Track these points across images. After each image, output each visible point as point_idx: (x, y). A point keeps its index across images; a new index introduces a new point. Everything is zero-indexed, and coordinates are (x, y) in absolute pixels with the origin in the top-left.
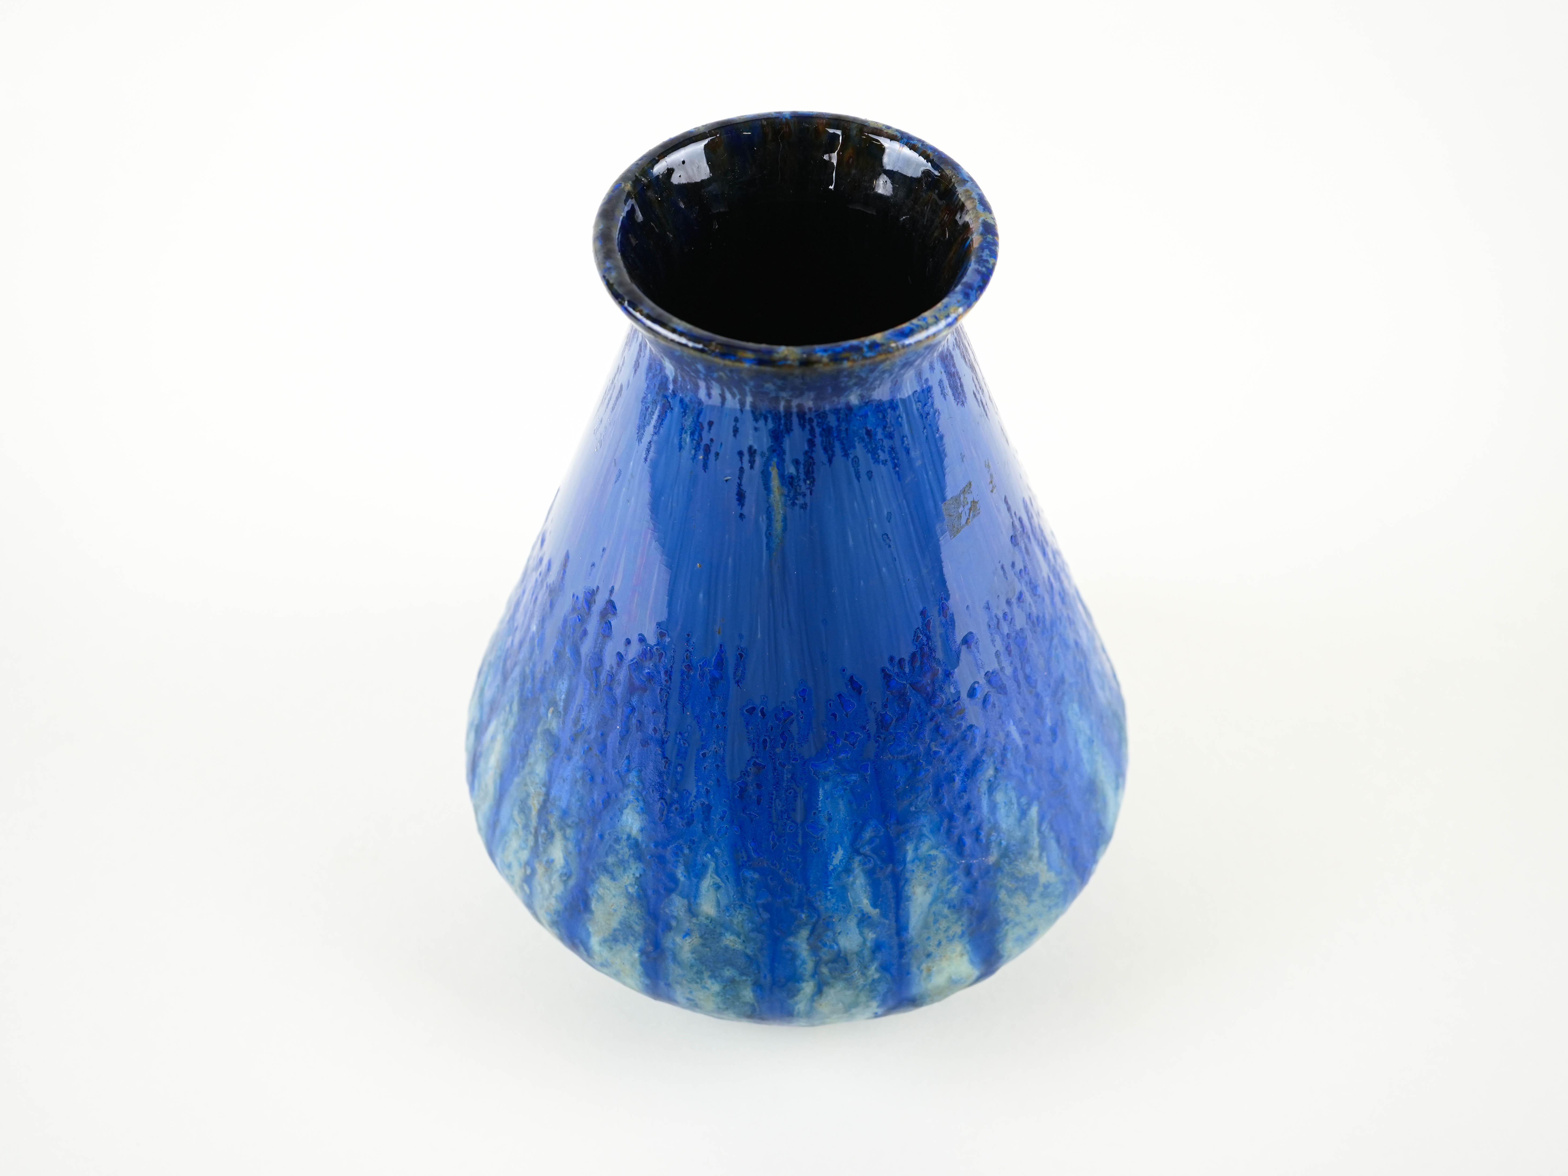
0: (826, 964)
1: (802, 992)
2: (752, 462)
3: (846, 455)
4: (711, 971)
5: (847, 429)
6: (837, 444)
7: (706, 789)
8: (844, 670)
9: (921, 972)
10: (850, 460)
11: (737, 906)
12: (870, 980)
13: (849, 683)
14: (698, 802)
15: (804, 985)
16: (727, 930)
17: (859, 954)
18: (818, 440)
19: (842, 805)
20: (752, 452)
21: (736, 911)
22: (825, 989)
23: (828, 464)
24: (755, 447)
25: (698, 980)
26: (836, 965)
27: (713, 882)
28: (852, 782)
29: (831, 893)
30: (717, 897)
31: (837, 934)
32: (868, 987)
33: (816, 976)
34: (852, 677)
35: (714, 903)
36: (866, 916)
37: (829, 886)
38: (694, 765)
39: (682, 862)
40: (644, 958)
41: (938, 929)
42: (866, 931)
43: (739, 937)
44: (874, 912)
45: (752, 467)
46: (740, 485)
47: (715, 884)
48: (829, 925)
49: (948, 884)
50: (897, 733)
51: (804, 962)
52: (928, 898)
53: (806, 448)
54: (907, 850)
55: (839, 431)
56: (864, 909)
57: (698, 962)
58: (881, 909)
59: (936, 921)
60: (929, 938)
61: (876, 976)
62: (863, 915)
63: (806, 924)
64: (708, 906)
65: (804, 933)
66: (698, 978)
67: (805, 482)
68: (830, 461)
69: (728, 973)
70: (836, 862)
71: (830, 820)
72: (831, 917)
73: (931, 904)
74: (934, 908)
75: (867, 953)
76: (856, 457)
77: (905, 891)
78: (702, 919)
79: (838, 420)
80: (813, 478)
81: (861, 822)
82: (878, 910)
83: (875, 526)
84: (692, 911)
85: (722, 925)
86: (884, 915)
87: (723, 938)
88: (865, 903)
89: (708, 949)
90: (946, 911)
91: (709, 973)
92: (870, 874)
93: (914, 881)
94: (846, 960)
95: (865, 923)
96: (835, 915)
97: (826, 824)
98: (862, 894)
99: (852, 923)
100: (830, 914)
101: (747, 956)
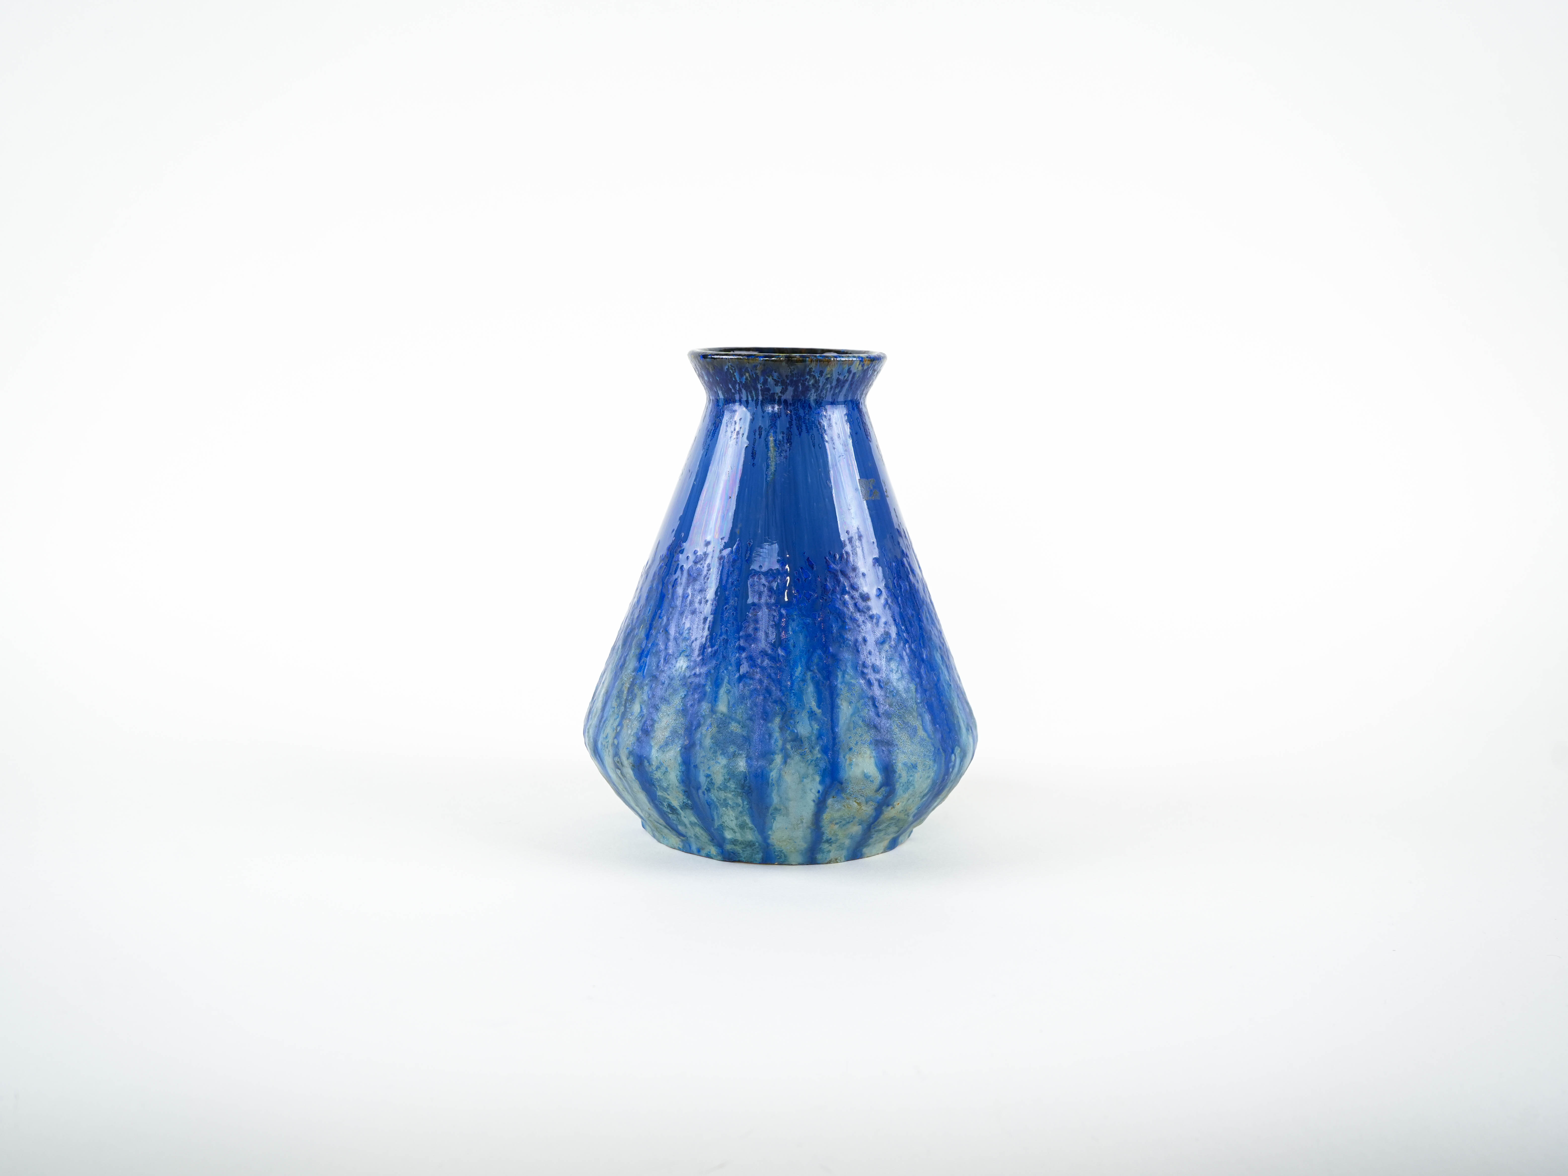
0: (789, 742)
1: (775, 762)
2: (760, 435)
3: (808, 432)
4: (722, 750)
5: (809, 419)
6: (804, 425)
7: (726, 629)
8: (804, 553)
9: (846, 760)
10: (810, 436)
11: (739, 703)
12: (815, 758)
13: (807, 561)
14: (721, 638)
15: (776, 756)
16: (733, 720)
17: (809, 738)
18: (794, 422)
19: (801, 638)
20: (760, 428)
21: (738, 706)
22: (789, 761)
23: (799, 436)
24: (762, 426)
25: (714, 758)
26: (795, 743)
29: (794, 695)
30: (728, 699)
31: (796, 723)
32: (814, 762)
33: (783, 751)
34: (808, 558)
35: (726, 703)
36: (814, 713)
37: (793, 690)
38: (720, 616)
39: (710, 680)
40: (683, 750)
41: (856, 733)
42: (813, 723)
43: (740, 724)
44: (818, 711)
45: (760, 437)
46: (753, 448)
47: (728, 690)
48: (791, 716)
49: (862, 705)
50: (833, 598)
51: (776, 741)
52: (851, 711)
53: (788, 426)
54: (838, 675)
55: (805, 419)
56: (813, 708)
57: (714, 744)
58: (822, 711)
59: (854, 728)
60: (850, 737)
61: (819, 756)
62: (812, 712)
63: (779, 714)
64: (722, 707)
65: (777, 720)
66: (714, 756)
67: (787, 444)
68: (800, 434)
69: (732, 749)
70: (797, 674)
71: (794, 646)
72: (794, 711)
73: (852, 715)
74: (853, 719)
75: (813, 738)
76: (813, 434)
77: (837, 702)
78: (719, 715)
79: (804, 413)
80: (791, 442)
81: (812, 650)
82: (820, 711)
83: (823, 474)
84: (713, 711)
85: (730, 717)
86: (824, 714)
87: (730, 725)
88: (813, 704)
89: (721, 734)
90: (860, 722)
91: (721, 752)
92: (817, 685)
93: (842, 696)
94: (801, 741)
95: (813, 718)
96: (796, 710)
97: (792, 649)
98: (811, 698)
99: (804, 715)
100: (792, 709)
101: (743, 736)
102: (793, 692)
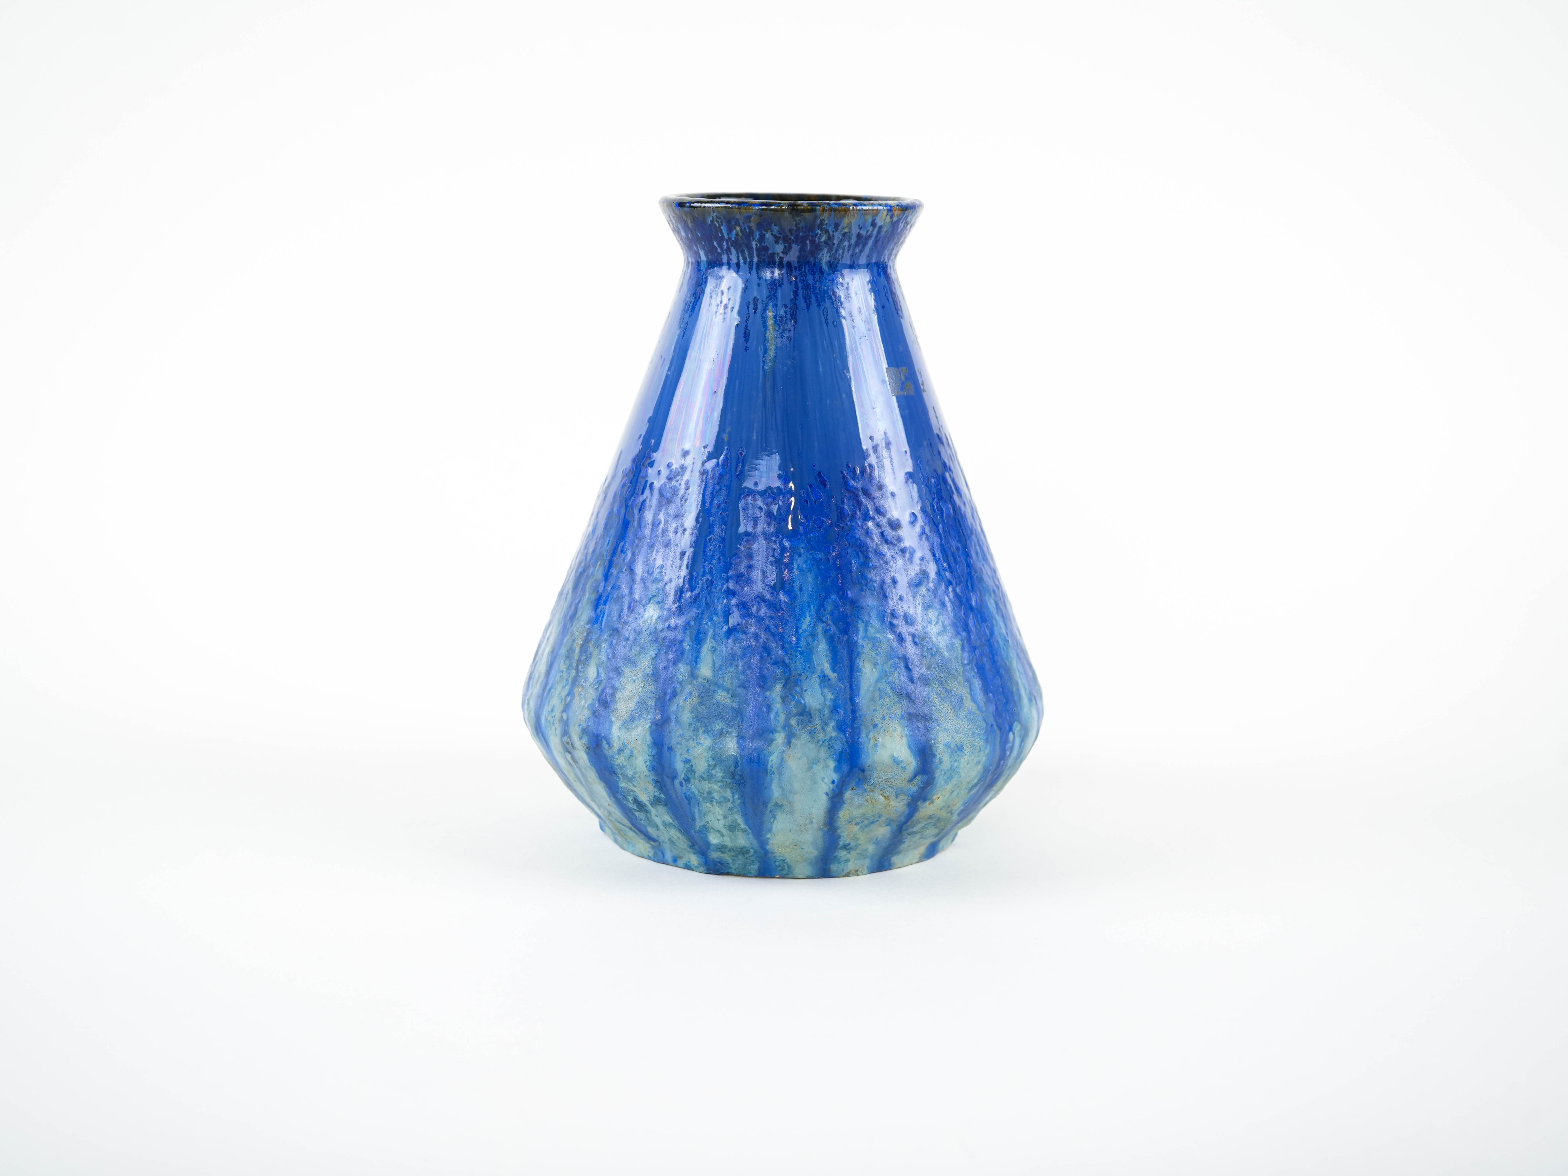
0: (795, 716)
1: (774, 742)
2: (755, 309)
3: (819, 305)
4: (705, 727)
5: (820, 287)
6: (813, 296)
7: (710, 567)
8: (814, 466)
9: (870, 740)
10: (822, 310)
11: (728, 665)
12: (828, 737)
13: (817, 477)
14: (704, 579)
15: (777, 735)
16: (719, 687)
17: (820, 711)
18: (800, 292)
19: (810, 578)
20: (755, 300)
21: (726, 669)
22: (793, 741)
23: (806, 310)
24: (758, 297)
25: (694, 737)
26: (802, 718)
27: (711, 646)
28: (818, 559)
29: (800, 654)
30: (713, 659)
31: (804, 691)
32: (827, 742)
33: (787, 728)
34: (819, 472)
35: (711, 665)
36: (827, 678)
37: (798, 647)
38: (702, 549)
39: (689, 634)
40: (654, 727)
41: (882, 705)
42: (826, 691)
43: (728, 693)
44: (833, 676)
45: (755, 312)
46: (746, 326)
47: (712, 647)
48: (797, 682)
49: (890, 668)
50: (852, 526)
51: (777, 715)
52: (876, 675)
53: (792, 297)
54: (859, 628)
55: (815, 288)
56: (825, 671)
57: (695, 720)
58: (838, 675)
59: (881, 697)
60: (875, 710)
61: (834, 734)
62: (824, 676)
63: (780, 679)
64: (705, 670)
65: (779, 687)
66: (694, 735)
67: (791, 321)
68: (808, 308)
69: (718, 726)
70: (804, 626)
71: (801, 590)
72: (800, 675)
73: (877, 681)
74: (879, 685)
75: (826, 711)
76: (825, 308)
77: (857, 663)
78: (701, 680)
79: (814, 279)
80: (796, 318)
81: (824, 594)
82: (836, 675)
83: (838, 361)
84: (693, 675)
85: (716, 684)
86: (840, 678)
87: (716, 694)
88: (826, 666)
89: (704, 707)
90: (888, 690)
91: (704, 729)
92: (831, 641)
93: (864, 656)
94: (810, 714)
95: (826, 684)
96: (803, 674)
97: (798, 592)
98: (824, 658)
99: (814, 681)
100: (798, 672)
101: (733, 709)
102: (800, 651)
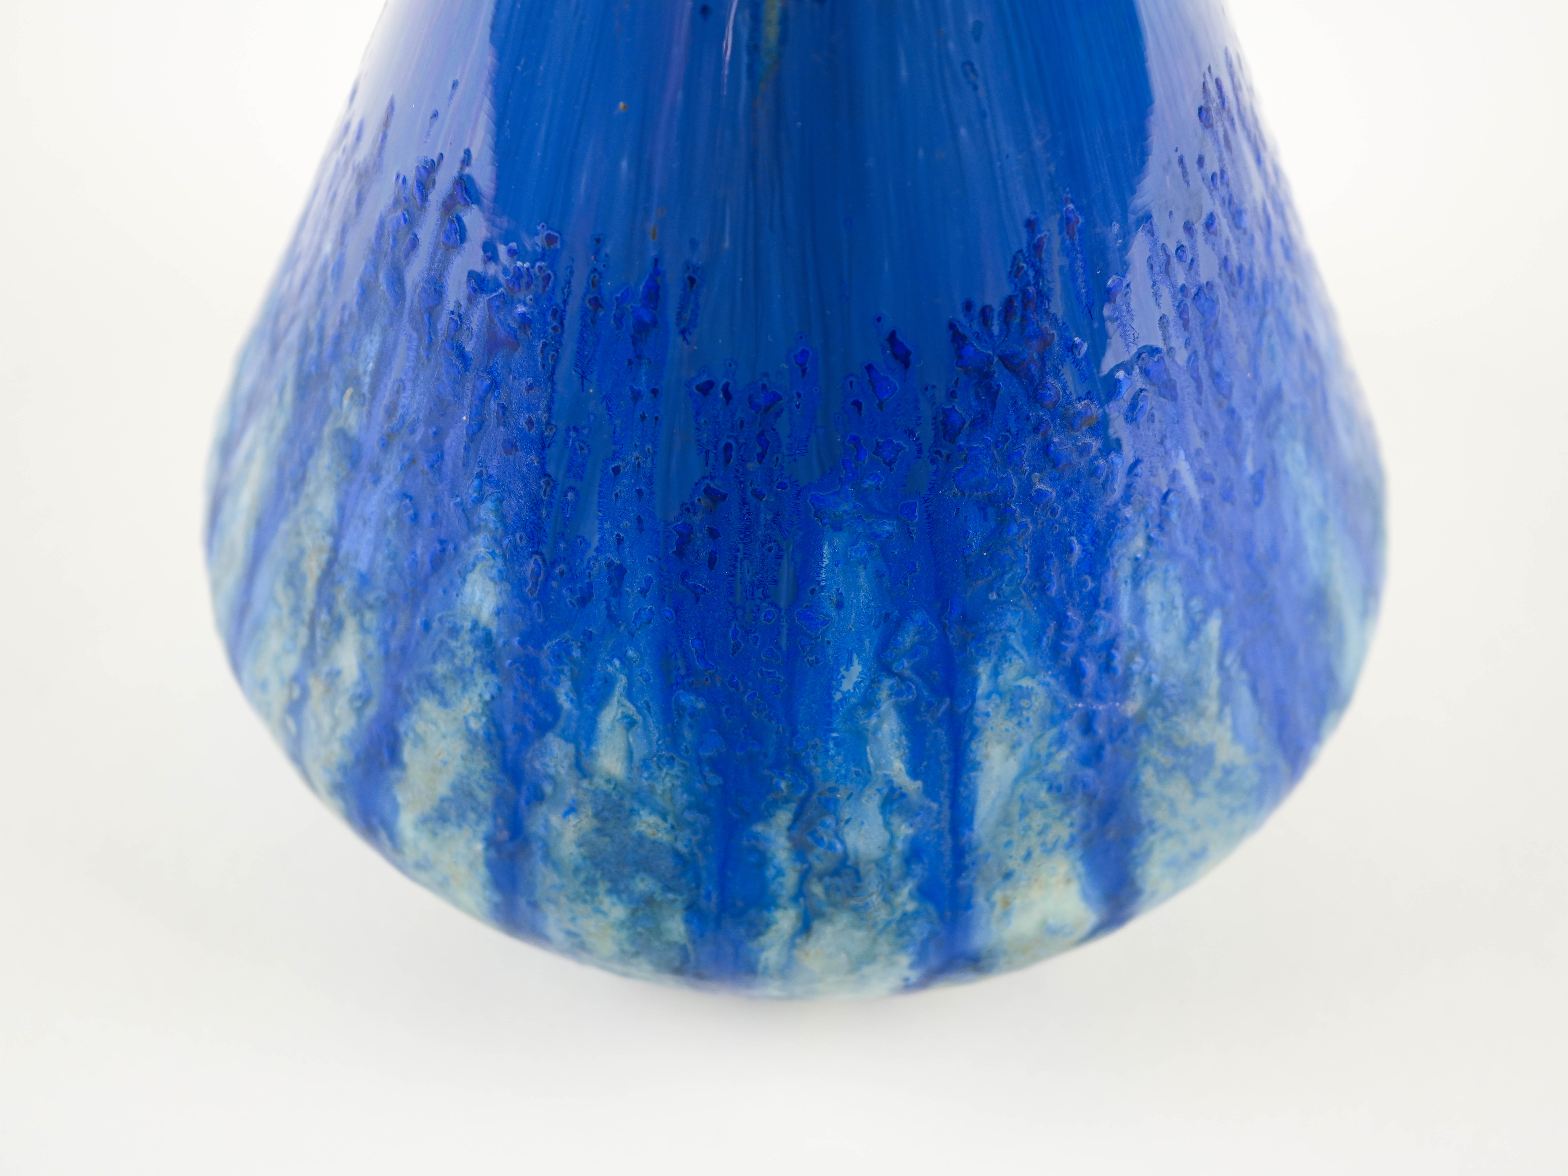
0: (820, 878)
1: (773, 928)
4: (611, 880)
7: (618, 535)
8: (879, 319)
9: (993, 905)
11: (664, 760)
12: (898, 914)
13: (887, 345)
14: (602, 560)
15: (779, 914)
16: (643, 804)
17: (881, 864)
19: (864, 579)
21: (660, 769)
22: (816, 925)
26: (837, 881)
27: (623, 713)
28: (885, 536)
29: (837, 745)
30: (628, 742)
31: (842, 824)
32: (894, 926)
33: (801, 899)
34: (893, 335)
35: (622, 753)
36: (898, 792)
37: (833, 731)
38: (597, 489)
39: (568, 674)
40: (492, 853)
41: (1028, 828)
42: (896, 820)
43: (665, 819)
44: (912, 787)
47: (625, 716)
48: (829, 805)
49: (1050, 745)
50: (971, 449)
51: (780, 873)
52: (1013, 767)
54: (979, 674)
56: (895, 779)
57: (588, 862)
58: (925, 782)
59: (1024, 813)
60: (1009, 844)
61: (911, 907)
62: (892, 790)
63: (787, 801)
64: (610, 759)
65: (783, 817)
66: (587, 892)
69: (643, 885)
70: (847, 686)
71: (840, 605)
72: (834, 790)
73: (1017, 781)
74: (1022, 788)
75: (895, 862)
77: (971, 751)
78: (599, 782)
81: (896, 613)
82: (919, 783)
83: (951, 45)
84: (582, 767)
85: (635, 795)
86: (929, 792)
87: (635, 818)
88: (897, 768)
89: (607, 839)
90: (1044, 795)
91: (608, 885)
92: (909, 713)
93: (988, 733)
94: (857, 872)
95: (895, 806)
96: (841, 787)
97: (833, 613)
98: (892, 751)
99: (871, 804)
100: (831, 784)
101: (677, 854)
102: (834, 738)
